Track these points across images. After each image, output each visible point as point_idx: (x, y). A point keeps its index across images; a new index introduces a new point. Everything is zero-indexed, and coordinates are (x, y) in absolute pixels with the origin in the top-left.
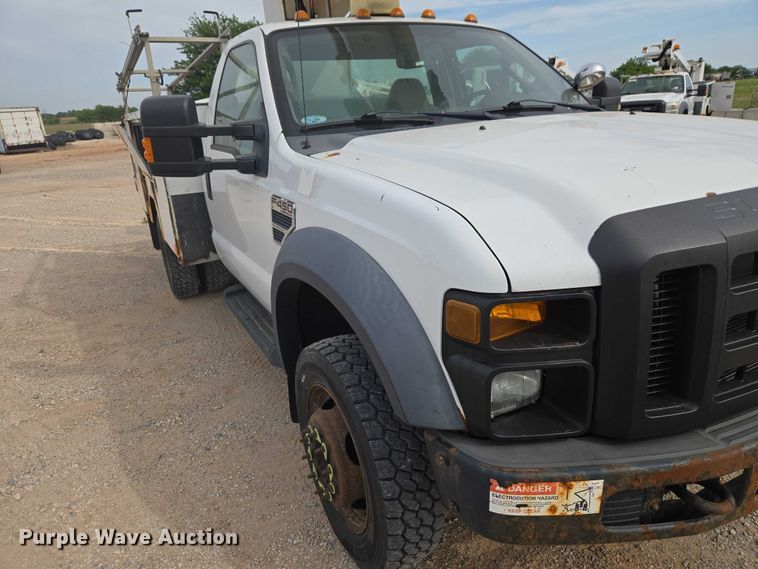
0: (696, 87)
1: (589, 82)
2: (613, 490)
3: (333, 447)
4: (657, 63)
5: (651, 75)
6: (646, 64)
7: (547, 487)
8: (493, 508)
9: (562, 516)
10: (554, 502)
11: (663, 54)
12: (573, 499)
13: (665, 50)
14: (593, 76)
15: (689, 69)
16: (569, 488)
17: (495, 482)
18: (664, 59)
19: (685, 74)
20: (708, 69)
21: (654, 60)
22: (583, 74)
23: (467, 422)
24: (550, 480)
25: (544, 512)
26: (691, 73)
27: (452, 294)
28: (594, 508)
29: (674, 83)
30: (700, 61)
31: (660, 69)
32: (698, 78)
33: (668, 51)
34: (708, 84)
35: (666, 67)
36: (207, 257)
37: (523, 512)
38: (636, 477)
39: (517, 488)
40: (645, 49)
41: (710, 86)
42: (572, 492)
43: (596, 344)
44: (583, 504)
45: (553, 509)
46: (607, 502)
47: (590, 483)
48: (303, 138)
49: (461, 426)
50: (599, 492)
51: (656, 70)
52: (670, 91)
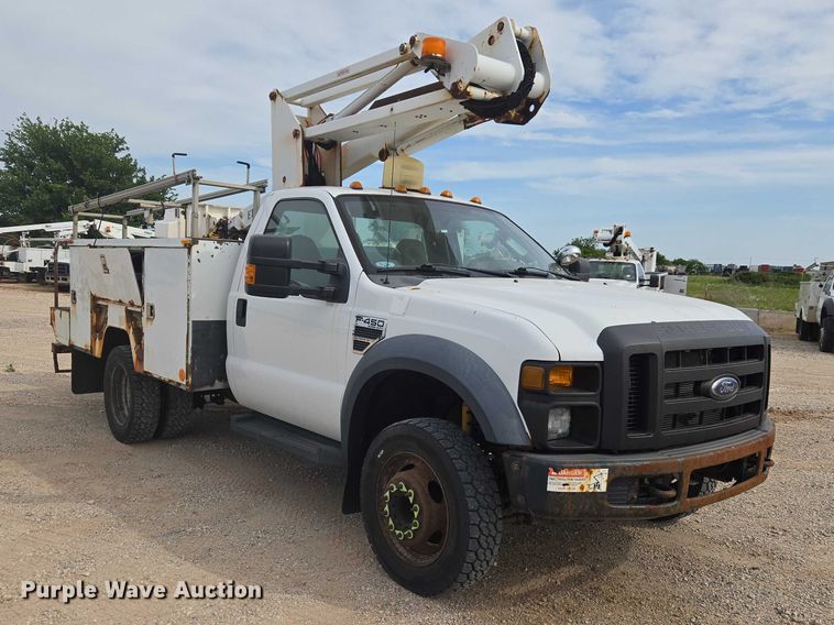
0: (648, 277)
1: (568, 260)
2: (613, 476)
3: (419, 491)
4: (607, 248)
5: (603, 260)
6: (593, 247)
7: (580, 472)
8: (550, 488)
9: (587, 493)
10: (583, 482)
11: (614, 239)
12: (593, 481)
13: (616, 236)
14: (572, 256)
15: (641, 258)
16: (591, 473)
17: (551, 469)
18: (614, 245)
19: (637, 263)
20: (661, 260)
21: (605, 245)
22: (565, 253)
23: (532, 442)
24: (581, 468)
25: (577, 490)
26: (643, 261)
27: (527, 363)
28: (603, 488)
29: (626, 271)
30: (652, 250)
31: (612, 254)
32: (650, 267)
33: (619, 238)
34: (660, 275)
35: (617, 253)
36: (212, 384)
37: (566, 490)
38: (624, 468)
39: (563, 472)
40: (596, 232)
41: (663, 277)
42: (592, 476)
43: (601, 393)
44: (597, 485)
45: (582, 488)
46: (610, 483)
47: (601, 470)
48: (384, 277)
49: (528, 444)
50: (606, 477)
51: (607, 255)
52: (622, 279)
